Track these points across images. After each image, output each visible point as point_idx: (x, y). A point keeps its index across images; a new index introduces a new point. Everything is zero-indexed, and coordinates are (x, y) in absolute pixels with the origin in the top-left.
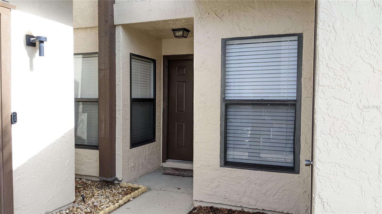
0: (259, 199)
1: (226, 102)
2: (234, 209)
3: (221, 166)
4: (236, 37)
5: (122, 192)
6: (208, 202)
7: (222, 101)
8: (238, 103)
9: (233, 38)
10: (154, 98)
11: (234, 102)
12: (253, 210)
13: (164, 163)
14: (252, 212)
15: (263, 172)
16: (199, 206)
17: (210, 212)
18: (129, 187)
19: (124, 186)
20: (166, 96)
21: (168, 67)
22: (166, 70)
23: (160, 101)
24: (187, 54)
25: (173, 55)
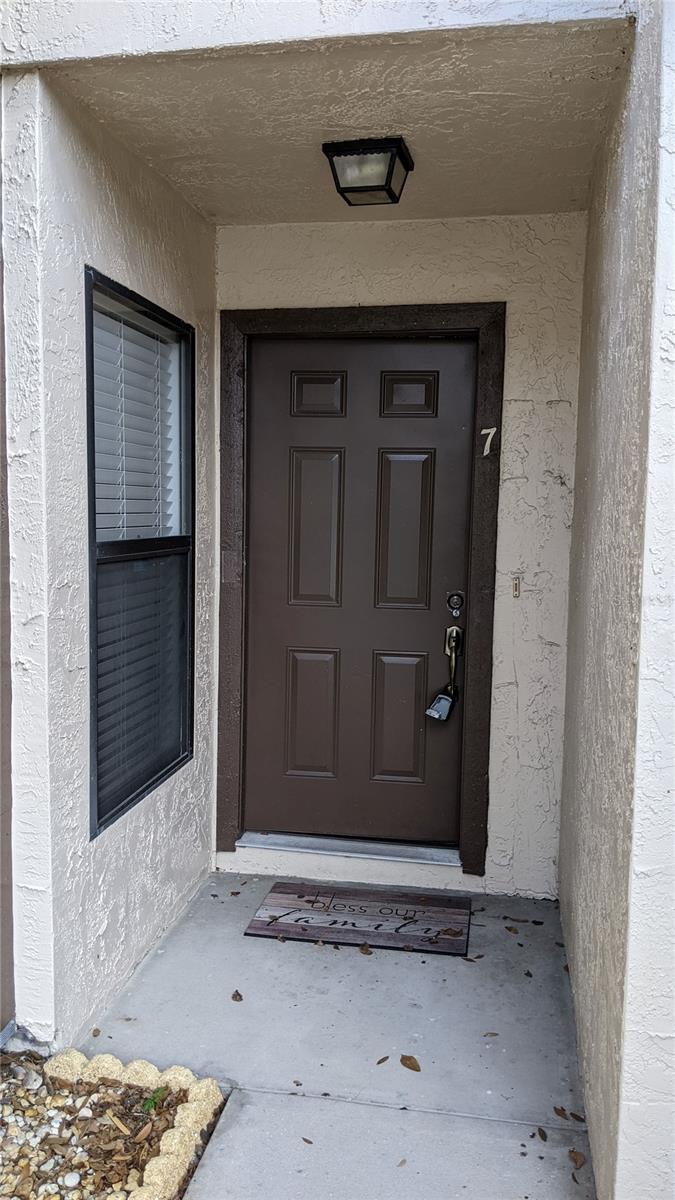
13: (223, 856)
18: (104, 1080)
19: (70, 1080)
20: (238, 520)
21: (248, 372)
22: (238, 386)
23: (210, 546)
24: (356, 304)
25: (277, 311)
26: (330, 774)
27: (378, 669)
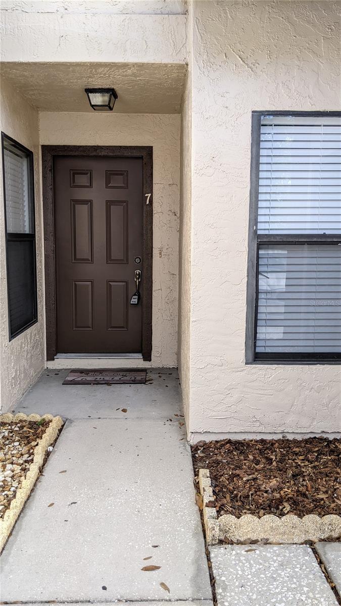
0: (316, 414)
1: (259, 240)
2: (269, 439)
3: (246, 364)
5: (11, 435)
7: (251, 238)
8: (283, 241)
10: (32, 233)
12: (302, 435)
13: (50, 362)
14: (301, 440)
15: (325, 366)
18: (21, 421)
19: (8, 421)
20: (51, 228)
21: (54, 170)
22: (50, 176)
23: (40, 239)
24: (96, 145)
25: (64, 146)
26: (91, 329)
27: (109, 287)
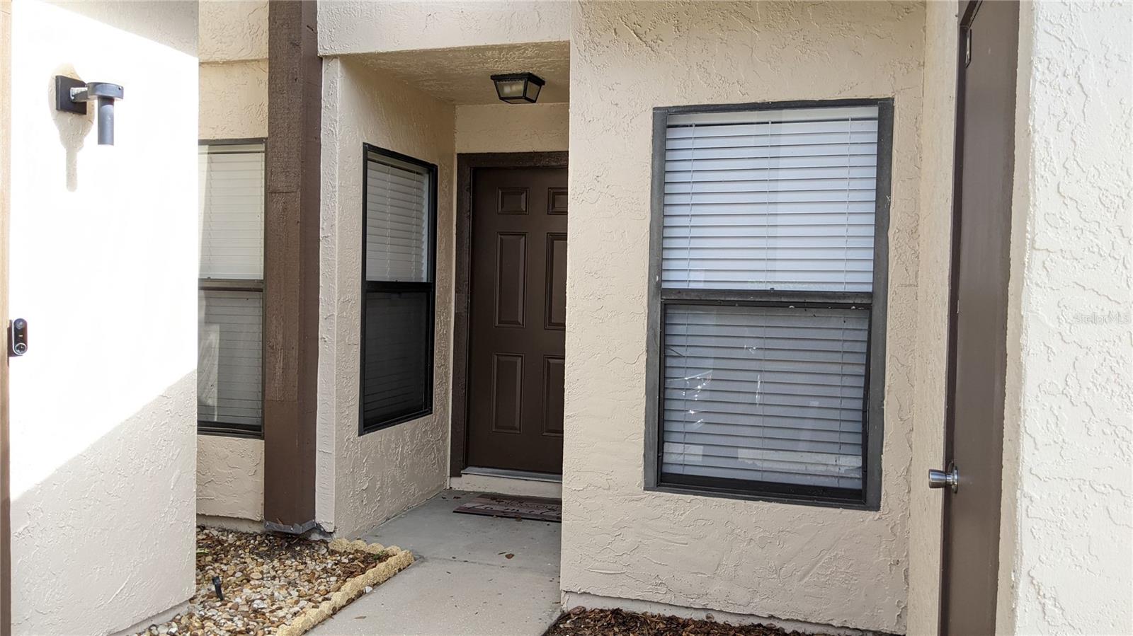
0: (759, 584)
1: (664, 298)
2: (684, 618)
3: (645, 489)
4: (697, 104)
5: (334, 567)
6: (604, 596)
7: (652, 294)
8: (701, 300)
9: (687, 106)
10: (429, 281)
11: (689, 298)
12: (740, 618)
13: (454, 479)
14: (737, 625)
15: (773, 504)
16: (577, 608)
17: (613, 626)
18: (357, 551)
19: (340, 550)
20: (466, 275)
21: (474, 189)
23: (447, 289)
25: (488, 154)
26: (518, 432)
27: (548, 367)
